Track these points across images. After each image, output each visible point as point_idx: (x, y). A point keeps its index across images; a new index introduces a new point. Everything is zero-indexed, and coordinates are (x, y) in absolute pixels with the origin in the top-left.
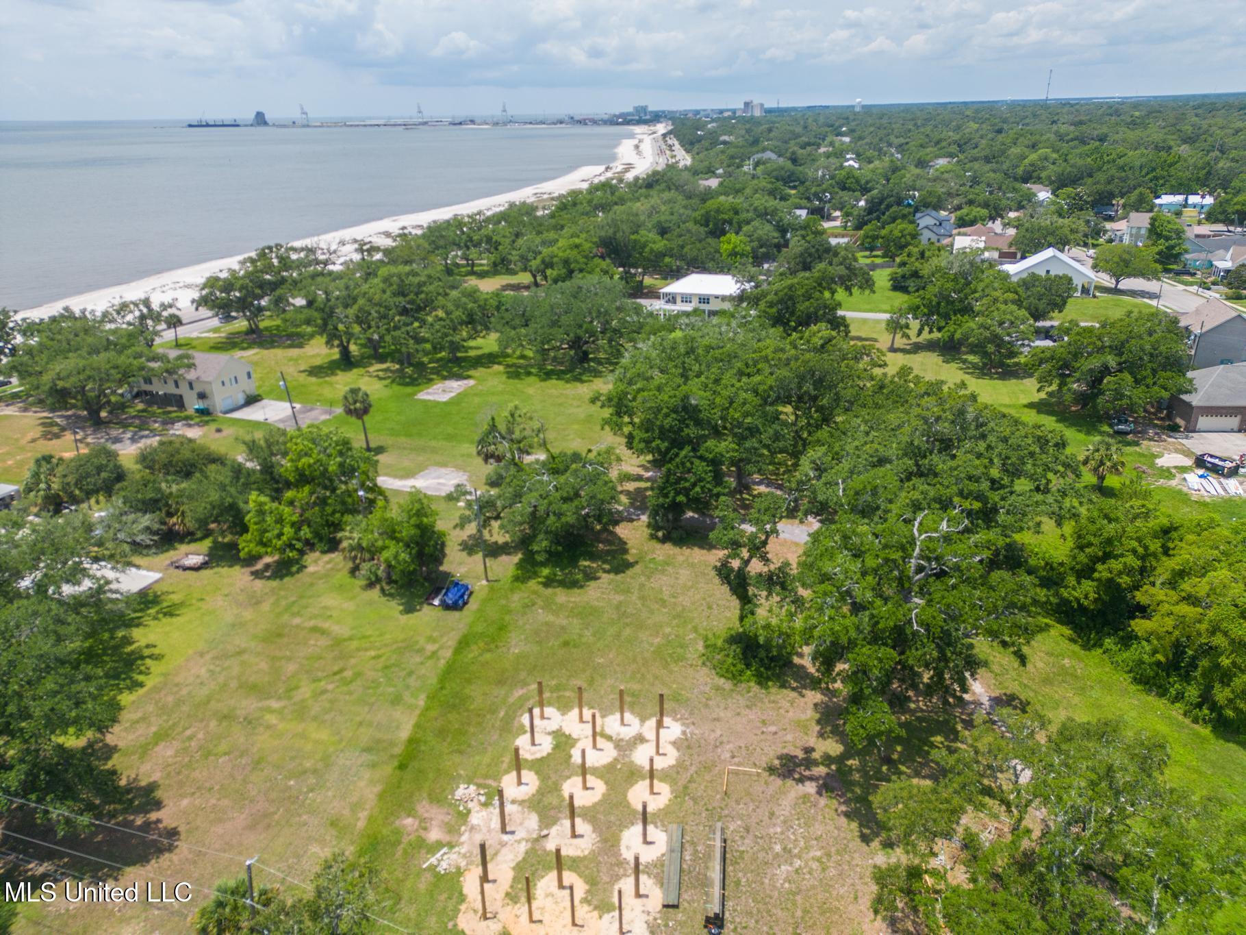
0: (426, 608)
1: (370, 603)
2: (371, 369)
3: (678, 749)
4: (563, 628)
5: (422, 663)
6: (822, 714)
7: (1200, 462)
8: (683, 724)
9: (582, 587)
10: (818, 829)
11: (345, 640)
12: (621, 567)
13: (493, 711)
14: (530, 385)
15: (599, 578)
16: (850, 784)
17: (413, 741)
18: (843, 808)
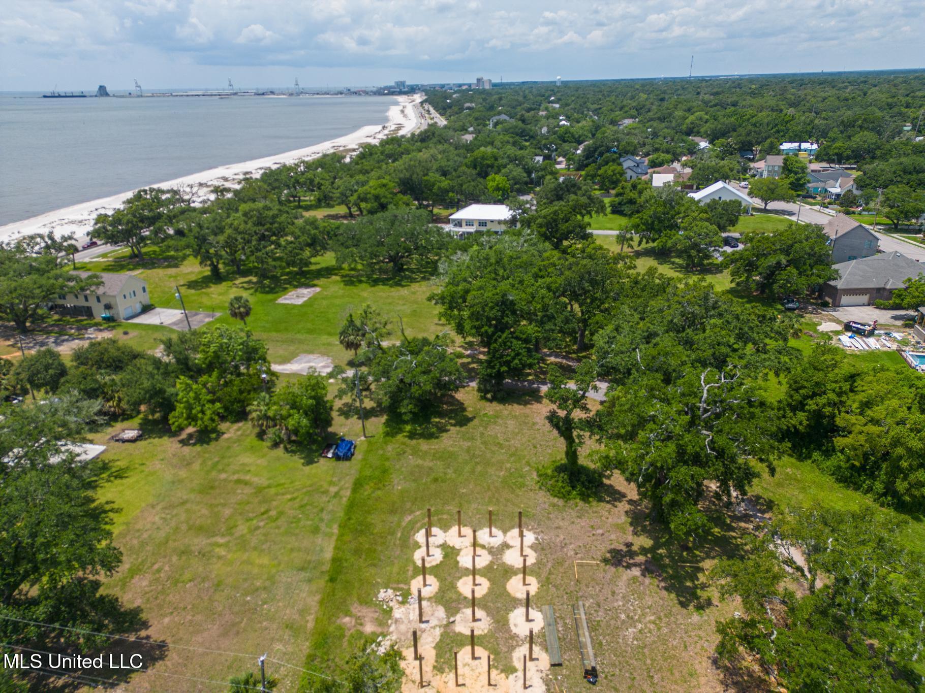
0: (322, 460)
1: (278, 459)
2: (237, 282)
3: (536, 551)
4: (431, 468)
5: (329, 501)
6: (632, 518)
7: (848, 327)
8: (535, 533)
9: (437, 438)
10: (649, 601)
11: (265, 488)
12: (464, 421)
13: (393, 533)
14: (362, 290)
15: (449, 430)
16: (663, 567)
17: (335, 560)
18: (663, 584)
